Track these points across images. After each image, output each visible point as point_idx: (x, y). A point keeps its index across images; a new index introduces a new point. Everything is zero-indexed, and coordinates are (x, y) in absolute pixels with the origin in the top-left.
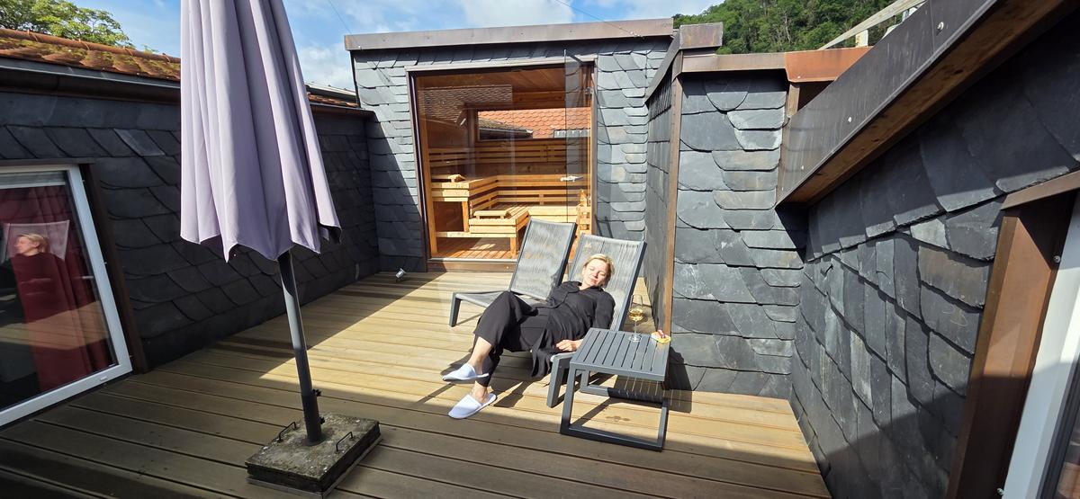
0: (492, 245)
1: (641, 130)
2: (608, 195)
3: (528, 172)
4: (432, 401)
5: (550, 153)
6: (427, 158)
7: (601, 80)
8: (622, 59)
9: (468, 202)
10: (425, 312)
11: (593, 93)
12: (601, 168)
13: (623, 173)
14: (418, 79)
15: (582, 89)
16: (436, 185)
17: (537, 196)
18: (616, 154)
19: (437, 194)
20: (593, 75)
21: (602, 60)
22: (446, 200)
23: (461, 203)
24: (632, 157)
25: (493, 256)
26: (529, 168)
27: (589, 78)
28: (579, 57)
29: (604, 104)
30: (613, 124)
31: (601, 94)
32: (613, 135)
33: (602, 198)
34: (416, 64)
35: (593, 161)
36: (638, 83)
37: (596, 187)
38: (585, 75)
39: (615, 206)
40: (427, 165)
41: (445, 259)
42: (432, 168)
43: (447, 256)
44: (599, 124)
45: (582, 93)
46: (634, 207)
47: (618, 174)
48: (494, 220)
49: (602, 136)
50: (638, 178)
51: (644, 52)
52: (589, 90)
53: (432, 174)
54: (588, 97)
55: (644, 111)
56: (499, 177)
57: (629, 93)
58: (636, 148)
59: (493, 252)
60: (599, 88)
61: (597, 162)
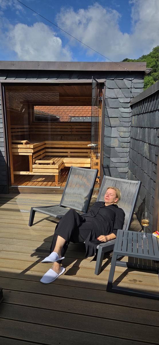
0: (44, 179)
1: (127, 120)
2: (109, 154)
3: (61, 140)
4: (28, 273)
5: (73, 130)
6: (10, 131)
7: (108, 93)
8: (119, 82)
9: (33, 156)
10: (12, 217)
11: (103, 100)
12: (106, 139)
13: (118, 142)
14: (6, 87)
15: (97, 97)
16: (14, 146)
17: (67, 152)
18: (114, 132)
19: (15, 150)
20: (103, 90)
21: (108, 82)
22: (20, 154)
23: (28, 156)
24: (122, 134)
25: (46, 185)
26: (61, 137)
27: (101, 91)
28: (97, 80)
29: (108, 106)
30: (113, 116)
31: (107, 100)
32: (113, 122)
33: (106, 155)
34: (6, 79)
35: (102, 135)
36: (127, 95)
37: (103, 149)
38: (99, 90)
39: (113, 159)
40: (10, 134)
41: (19, 186)
42: (12, 136)
43: (20, 185)
44: (106, 116)
45: (97, 98)
46: (123, 160)
47: (114, 143)
48: (46, 165)
49: (107, 122)
50: (125, 145)
51: (130, 79)
52: (100, 98)
53: (12, 139)
54: (100, 101)
55: (129, 110)
56: (46, 142)
57: (122, 101)
58: (125, 129)
59: (45, 183)
60: (106, 97)
61: (103, 136)
